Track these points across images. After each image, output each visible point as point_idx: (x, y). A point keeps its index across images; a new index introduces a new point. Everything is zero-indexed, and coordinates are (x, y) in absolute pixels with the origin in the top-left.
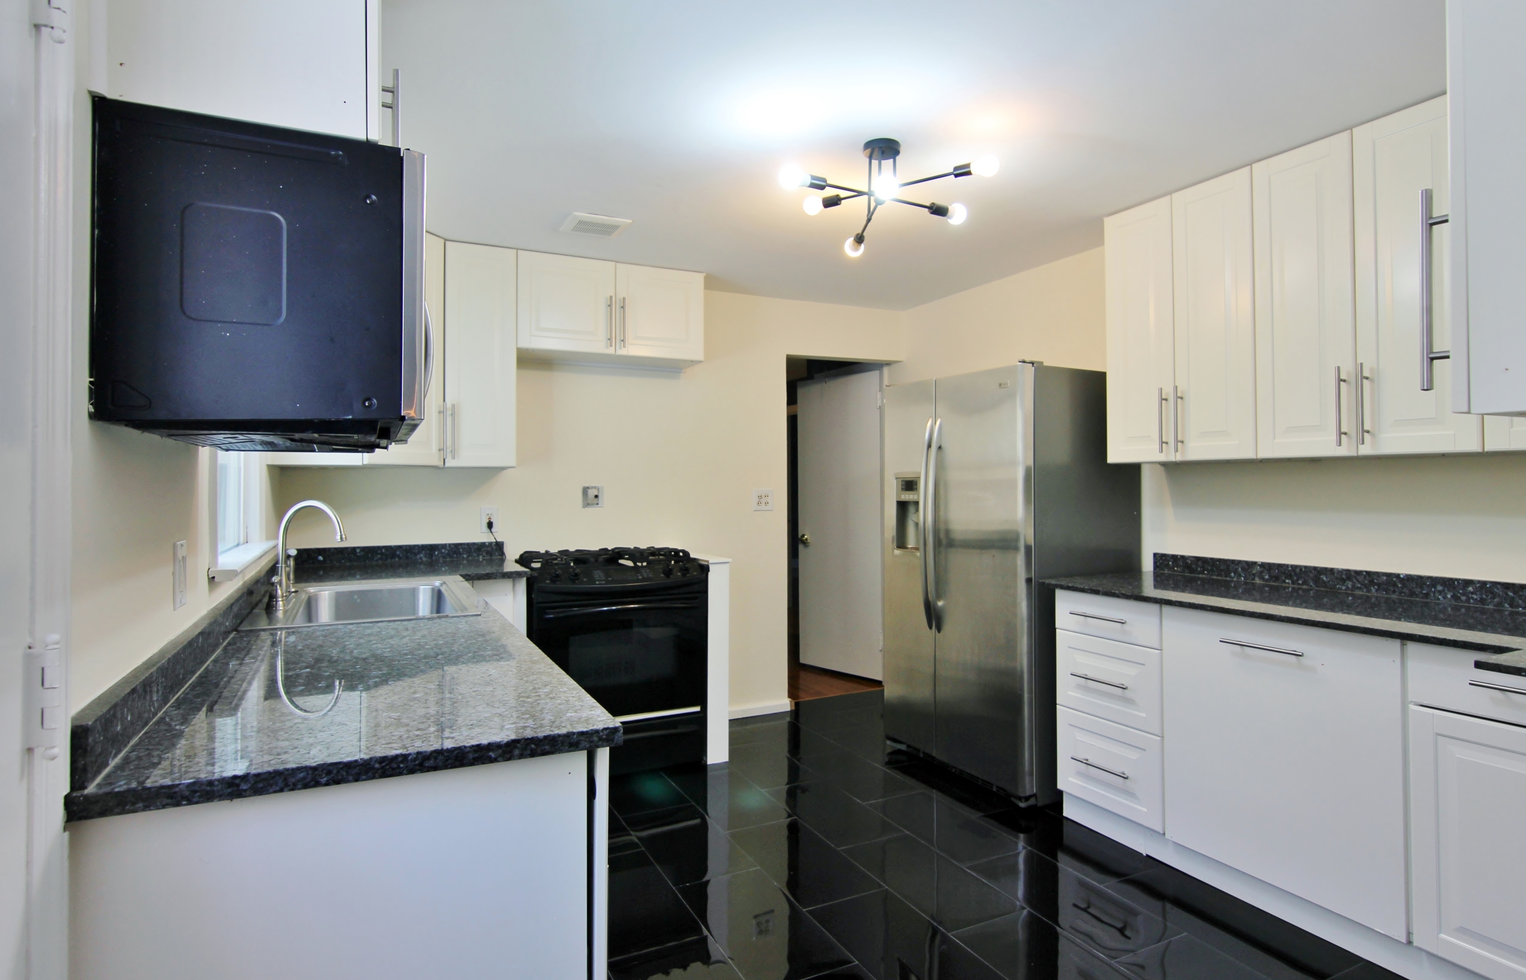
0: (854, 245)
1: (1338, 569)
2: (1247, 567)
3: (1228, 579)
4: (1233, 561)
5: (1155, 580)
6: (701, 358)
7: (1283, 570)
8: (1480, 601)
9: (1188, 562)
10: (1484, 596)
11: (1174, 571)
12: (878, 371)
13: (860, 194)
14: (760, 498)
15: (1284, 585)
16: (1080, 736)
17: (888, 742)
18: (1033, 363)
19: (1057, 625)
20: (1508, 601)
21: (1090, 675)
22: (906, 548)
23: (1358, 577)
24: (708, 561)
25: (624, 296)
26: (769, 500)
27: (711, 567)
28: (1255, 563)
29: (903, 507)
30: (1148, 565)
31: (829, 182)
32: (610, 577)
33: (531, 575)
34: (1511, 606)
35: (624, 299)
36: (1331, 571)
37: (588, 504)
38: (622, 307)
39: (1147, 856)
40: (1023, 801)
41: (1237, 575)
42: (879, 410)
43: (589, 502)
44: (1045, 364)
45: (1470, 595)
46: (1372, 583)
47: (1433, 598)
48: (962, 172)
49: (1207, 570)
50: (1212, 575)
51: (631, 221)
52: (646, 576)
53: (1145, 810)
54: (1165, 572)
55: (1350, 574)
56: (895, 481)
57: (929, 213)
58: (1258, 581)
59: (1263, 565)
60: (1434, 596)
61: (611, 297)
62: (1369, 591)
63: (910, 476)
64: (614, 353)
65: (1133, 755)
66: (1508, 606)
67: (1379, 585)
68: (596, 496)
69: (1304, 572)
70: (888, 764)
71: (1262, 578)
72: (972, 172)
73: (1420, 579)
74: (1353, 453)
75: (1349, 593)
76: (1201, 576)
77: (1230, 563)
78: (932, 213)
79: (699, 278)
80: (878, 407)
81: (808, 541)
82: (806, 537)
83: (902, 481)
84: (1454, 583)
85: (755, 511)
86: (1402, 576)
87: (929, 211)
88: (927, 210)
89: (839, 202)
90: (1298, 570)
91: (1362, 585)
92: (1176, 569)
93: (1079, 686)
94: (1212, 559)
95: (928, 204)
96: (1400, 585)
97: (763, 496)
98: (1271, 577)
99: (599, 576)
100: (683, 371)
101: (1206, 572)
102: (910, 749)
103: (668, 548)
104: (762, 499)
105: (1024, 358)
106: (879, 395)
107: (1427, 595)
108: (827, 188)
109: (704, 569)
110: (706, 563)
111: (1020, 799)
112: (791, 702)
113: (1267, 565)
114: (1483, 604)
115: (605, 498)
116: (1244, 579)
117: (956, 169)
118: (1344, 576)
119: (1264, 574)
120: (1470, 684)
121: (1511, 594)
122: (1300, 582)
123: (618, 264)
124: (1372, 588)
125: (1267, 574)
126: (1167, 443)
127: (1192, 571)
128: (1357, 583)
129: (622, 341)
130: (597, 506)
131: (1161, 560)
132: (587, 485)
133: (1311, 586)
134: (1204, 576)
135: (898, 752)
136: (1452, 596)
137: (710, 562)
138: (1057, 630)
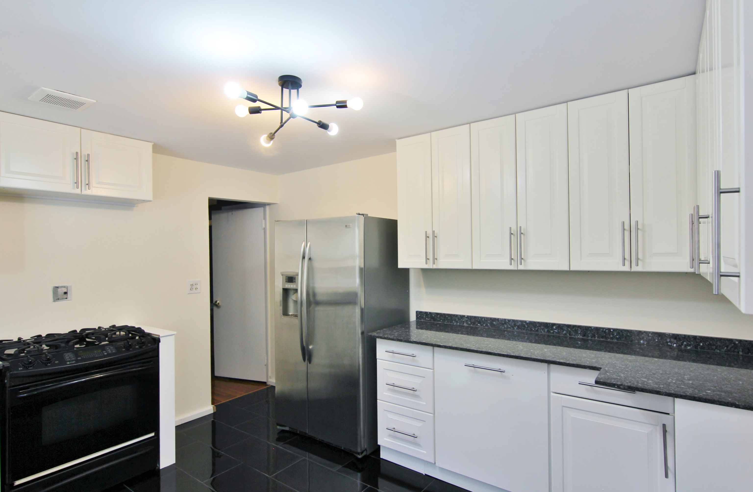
0: (267, 139)
1: (501, 319)
2: (460, 318)
3: (452, 324)
4: (454, 315)
5: (417, 324)
6: (151, 199)
7: (477, 319)
8: (558, 333)
9: (433, 316)
10: (559, 331)
11: (426, 320)
12: (263, 208)
13: (277, 108)
14: (192, 285)
15: (477, 326)
16: (391, 416)
17: (278, 427)
18: (363, 215)
19: (378, 357)
20: (569, 332)
21: (396, 384)
22: (288, 315)
23: (509, 323)
24: (159, 336)
25: (89, 153)
26: (198, 286)
27: (161, 339)
28: (463, 316)
29: (286, 291)
30: (413, 317)
31: (259, 98)
32: (80, 356)
33: (3, 366)
34: (570, 335)
35: (88, 155)
36: (498, 320)
37: (58, 299)
38: (87, 161)
39: (426, 475)
40: (360, 455)
41: (456, 322)
42: (263, 230)
43: (59, 297)
44: (369, 215)
45: (554, 330)
46: (515, 325)
47: (540, 332)
48: (342, 105)
49: (442, 320)
50: (445, 322)
51: (95, 101)
52: (110, 352)
53: (425, 452)
54: (422, 320)
55: (506, 321)
56: (282, 276)
57: (317, 127)
58: (465, 324)
59: (468, 317)
60: (540, 331)
61: (77, 153)
62: (514, 329)
63: (291, 274)
64: (80, 193)
65: (419, 424)
66: (569, 335)
67: (518, 326)
68: (66, 293)
69: (486, 320)
70: (279, 440)
71: (467, 323)
72: (348, 106)
73: (534, 323)
74: (516, 269)
75: (505, 330)
76: (439, 322)
77: (453, 316)
78: (319, 127)
79: (149, 146)
80: (263, 228)
81: (220, 304)
82: (218, 302)
83: (286, 277)
84: (548, 325)
85: (188, 294)
86: (527, 322)
87: (317, 125)
88: (316, 124)
89: (260, 112)
90: (483, 319)
91: (511, 326)
92: (427, 319)
93: (389, 389)
94: (444, 314)
95: (317, 121)
96: (526, 326)
97: (194, 284)
98: (471, 323)
99: (70, 358)
100: (136, 205)
101: (441, 321)
102: (291, 429)
103: (127, 326)
104: (193, 287)
105: (359, 212)
106: (263, 221)
107: (537, 330)
108: (257, 101)
109: (156, 341)
110: (158, 337)
111: (359, 454)
112: (213, 407)
113: (470, 317)
114: (559, 334)
115: (72, 294)
116: (459, 324)
117: (337, 102)
118: (503, 322)
119: (468, 321)
120: (579, 384)
121: (569, 330)
122: (484, 325)
123: (82, 129)
124: (515, 328)
125: (470, 321)
126: (429, 259)
127: (435, 320)
128: (509, 325)
129: (87, 184)
130: (66, 300)
131: (419, 314)
132: (57, 286)
133: (489, 327)
134: (440, 322)
135: (283, 431)
136: (547, 331)
137: (160, 336)
138: (377, 360)
